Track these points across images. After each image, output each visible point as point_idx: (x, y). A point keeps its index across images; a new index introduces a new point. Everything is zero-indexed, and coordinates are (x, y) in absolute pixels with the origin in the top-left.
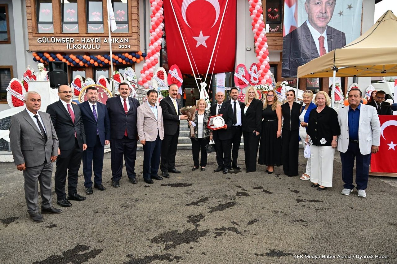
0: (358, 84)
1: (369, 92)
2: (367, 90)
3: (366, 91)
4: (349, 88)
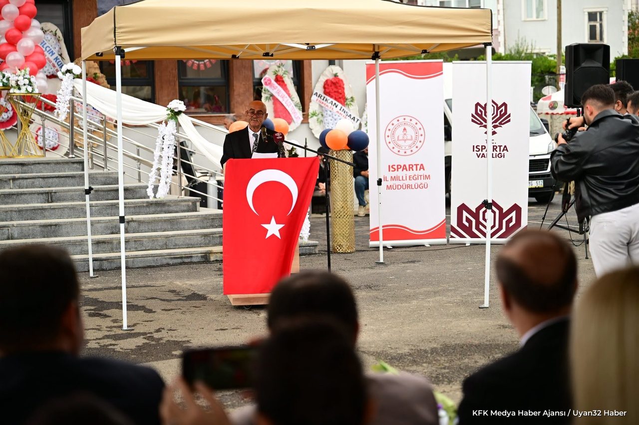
4: (317, 81)
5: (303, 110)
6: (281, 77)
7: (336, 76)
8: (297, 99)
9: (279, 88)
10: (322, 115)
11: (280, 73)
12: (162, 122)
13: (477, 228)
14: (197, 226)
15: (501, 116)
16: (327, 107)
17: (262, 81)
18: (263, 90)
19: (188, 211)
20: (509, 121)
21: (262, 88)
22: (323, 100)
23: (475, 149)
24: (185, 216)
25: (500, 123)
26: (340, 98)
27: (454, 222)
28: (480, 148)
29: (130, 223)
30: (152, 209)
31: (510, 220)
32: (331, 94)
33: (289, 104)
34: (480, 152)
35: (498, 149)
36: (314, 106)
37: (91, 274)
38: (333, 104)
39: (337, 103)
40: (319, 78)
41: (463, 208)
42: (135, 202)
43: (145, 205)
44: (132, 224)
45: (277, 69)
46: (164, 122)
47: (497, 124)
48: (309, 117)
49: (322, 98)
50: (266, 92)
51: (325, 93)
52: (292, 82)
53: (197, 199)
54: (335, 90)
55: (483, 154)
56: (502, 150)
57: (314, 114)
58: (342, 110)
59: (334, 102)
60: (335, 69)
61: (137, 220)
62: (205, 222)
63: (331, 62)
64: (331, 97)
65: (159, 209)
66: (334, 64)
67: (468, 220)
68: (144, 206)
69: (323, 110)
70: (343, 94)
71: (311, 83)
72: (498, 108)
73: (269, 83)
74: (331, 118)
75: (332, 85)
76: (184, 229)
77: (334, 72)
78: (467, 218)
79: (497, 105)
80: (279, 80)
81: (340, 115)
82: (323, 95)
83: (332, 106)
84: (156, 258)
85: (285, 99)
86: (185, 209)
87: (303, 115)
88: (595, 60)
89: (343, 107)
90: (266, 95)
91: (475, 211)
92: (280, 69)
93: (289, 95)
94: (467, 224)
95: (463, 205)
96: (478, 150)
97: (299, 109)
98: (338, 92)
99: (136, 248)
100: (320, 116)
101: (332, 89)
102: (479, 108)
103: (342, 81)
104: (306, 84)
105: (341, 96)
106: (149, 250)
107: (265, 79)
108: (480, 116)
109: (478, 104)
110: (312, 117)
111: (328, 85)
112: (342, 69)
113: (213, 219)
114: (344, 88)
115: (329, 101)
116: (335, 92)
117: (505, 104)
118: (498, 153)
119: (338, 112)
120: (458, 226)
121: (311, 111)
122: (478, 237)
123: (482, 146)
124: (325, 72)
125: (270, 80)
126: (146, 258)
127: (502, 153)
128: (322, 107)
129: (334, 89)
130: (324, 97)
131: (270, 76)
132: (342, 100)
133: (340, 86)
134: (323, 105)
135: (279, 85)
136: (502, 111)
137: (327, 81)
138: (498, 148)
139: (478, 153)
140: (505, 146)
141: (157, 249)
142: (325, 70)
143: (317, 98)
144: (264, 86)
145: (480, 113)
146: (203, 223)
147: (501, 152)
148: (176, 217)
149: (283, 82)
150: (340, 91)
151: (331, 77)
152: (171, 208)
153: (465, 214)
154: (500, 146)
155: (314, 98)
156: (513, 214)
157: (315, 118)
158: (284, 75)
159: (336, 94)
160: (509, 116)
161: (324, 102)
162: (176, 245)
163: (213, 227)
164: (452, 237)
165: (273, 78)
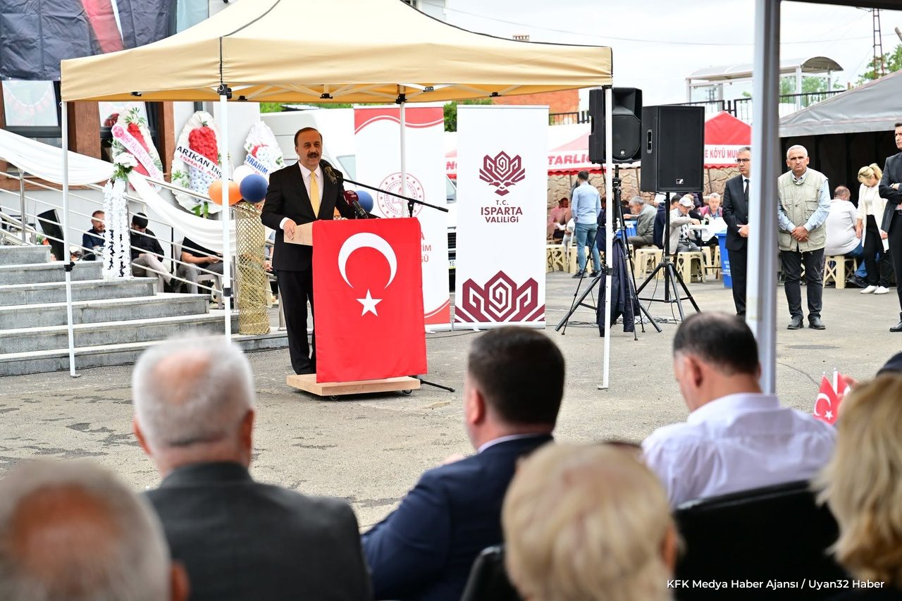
0: (212, 114)
1: (256, 149)
2: (249, 141)
3: (246, 147)
4: (181, 131)
5: (164, 171)
6: (136, 127)
7: (204, 125)
8: (156, 155)
9: (134, 140)
10: (188, 177)
11: (135, 121)
12: (106, 181)
13: (487, 310)
14: (162, 313)
15: (514, 172)
16: (195, 166)
17: (112, 131)
18: (113, 143)
19: (143, 295)
20: (523, 177)
21: (112, 141)
22: (190, 156)
23: (484, 212)
24: (149, 301)
25: (513, 180)
26: (212, 154)
27: (459, 302)
28: (490, 210)
29: (85, 310)
30: (102, 292)
31: (525, 298)
32: (200, 149)
33: (148, 162)
34: (490, 215)
35: (511, 212)
36: (177, 165)
37: (73, 372)
38: (203, 162)
39: (208, 161)
40: (183, 128)
41: (470, 284)
42: (81, 284)
43: (92, 287)
44: (88, 312)
45: (130, 116)
46: (109, 181)
47: (510, 181)
48: (172, 179)
49: (188, 154)
50: (118, 146)
51: (192, 147)
52: (149, 132)
53: (153, 280)
54: (206, 143)
55: (493, 218)
56: (515, 213)
57: (178, 176)
58: (214, 169)
59: (205, 159)
60: (203, 116)
61: (94, 306)
62: (172, 307)
63: (197, 107)
64: (201, 153)
65: (109, 292)
66: (202, 110)
67: (475, 299)
68: (91, 290)
69: (189, 171)
70: (215, 149)
71: (173, 135)
72: (511, 162)
73: (121, 135)
74: (200, 180)
75: (201, 137)
76: (148, 317)
77: (203, 121)
78: (475, 297)
79: (509, 158)
80: (133, 130)
81: (212, 177)
82: (190, 150)
83: (202, 165)
84: (134, 352)
85: (143, 155)
86: (140, 292)
87: (165, 176)
88: (626, 107)
89: (216, 166)
90: (118, 150)
91: (483, 288)
92: (134, 115)
93: (147, 150)
94: (474, 305)
95: (470, 280)
96: (487, 213)
97: (159, 169)
98: (209, 146)
99: (102, 342)
100: (185, 177)
101: (201, 142)
102: (488, 161)
103: (213, 131)
104: (167, 135)
105: (212, 151)
106: (115, 344)
107: (115, 129)
108: (490, 172)
109: (487, 158)
110: (175, 179)
111: (196, 137)
112: (213, 116)
113: (180, 303)
114: (216, 141)
115: (197, 158)
116: (205, 146)
117: (518, 158)
118: (510, 216)
119: (209, 172)
120: (463, 307)
121: (174, 171)
122: (487, 320)
123: (492, 208)
124: (190, 120)
125: (121, 130)
126: (122, 353)
127: (516, 216)
128: (187, 165)
129: (203, 142)
130: (191, 153)
131: (121, 125)
132: (214, 157)
133: (212, 139)
134: (189, 163)
135: (134, 136)
136: (515, 165)
137: (193, 131)
138: (511, 210)
139: (488, 217)
140: (519, 208)
141: (126, 343)
142: (191, 116)
143: (181, 153)
144: (115, 138)
145: (489, 168)
146: (169, 309)
147: (514, 215)
148: (138, 302)
149: (139, 132)
150: (211, 144)
151: (199, 127)
152: (124, 292)
153: (472, 292)
154: (513, 208)
155: (177, 154)
156: (529, 291)
157: (179, 180)
158: (140, 124)
159: (207, 148)
160: (523, 171)
161: (191, 159)
162: (148, 337)
163: (180, 314)
164: (457, 321)
165: (125, 127)
